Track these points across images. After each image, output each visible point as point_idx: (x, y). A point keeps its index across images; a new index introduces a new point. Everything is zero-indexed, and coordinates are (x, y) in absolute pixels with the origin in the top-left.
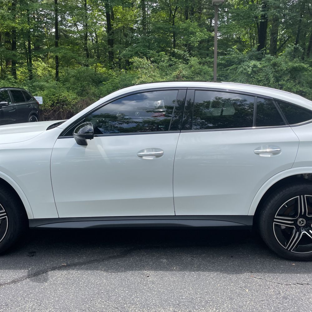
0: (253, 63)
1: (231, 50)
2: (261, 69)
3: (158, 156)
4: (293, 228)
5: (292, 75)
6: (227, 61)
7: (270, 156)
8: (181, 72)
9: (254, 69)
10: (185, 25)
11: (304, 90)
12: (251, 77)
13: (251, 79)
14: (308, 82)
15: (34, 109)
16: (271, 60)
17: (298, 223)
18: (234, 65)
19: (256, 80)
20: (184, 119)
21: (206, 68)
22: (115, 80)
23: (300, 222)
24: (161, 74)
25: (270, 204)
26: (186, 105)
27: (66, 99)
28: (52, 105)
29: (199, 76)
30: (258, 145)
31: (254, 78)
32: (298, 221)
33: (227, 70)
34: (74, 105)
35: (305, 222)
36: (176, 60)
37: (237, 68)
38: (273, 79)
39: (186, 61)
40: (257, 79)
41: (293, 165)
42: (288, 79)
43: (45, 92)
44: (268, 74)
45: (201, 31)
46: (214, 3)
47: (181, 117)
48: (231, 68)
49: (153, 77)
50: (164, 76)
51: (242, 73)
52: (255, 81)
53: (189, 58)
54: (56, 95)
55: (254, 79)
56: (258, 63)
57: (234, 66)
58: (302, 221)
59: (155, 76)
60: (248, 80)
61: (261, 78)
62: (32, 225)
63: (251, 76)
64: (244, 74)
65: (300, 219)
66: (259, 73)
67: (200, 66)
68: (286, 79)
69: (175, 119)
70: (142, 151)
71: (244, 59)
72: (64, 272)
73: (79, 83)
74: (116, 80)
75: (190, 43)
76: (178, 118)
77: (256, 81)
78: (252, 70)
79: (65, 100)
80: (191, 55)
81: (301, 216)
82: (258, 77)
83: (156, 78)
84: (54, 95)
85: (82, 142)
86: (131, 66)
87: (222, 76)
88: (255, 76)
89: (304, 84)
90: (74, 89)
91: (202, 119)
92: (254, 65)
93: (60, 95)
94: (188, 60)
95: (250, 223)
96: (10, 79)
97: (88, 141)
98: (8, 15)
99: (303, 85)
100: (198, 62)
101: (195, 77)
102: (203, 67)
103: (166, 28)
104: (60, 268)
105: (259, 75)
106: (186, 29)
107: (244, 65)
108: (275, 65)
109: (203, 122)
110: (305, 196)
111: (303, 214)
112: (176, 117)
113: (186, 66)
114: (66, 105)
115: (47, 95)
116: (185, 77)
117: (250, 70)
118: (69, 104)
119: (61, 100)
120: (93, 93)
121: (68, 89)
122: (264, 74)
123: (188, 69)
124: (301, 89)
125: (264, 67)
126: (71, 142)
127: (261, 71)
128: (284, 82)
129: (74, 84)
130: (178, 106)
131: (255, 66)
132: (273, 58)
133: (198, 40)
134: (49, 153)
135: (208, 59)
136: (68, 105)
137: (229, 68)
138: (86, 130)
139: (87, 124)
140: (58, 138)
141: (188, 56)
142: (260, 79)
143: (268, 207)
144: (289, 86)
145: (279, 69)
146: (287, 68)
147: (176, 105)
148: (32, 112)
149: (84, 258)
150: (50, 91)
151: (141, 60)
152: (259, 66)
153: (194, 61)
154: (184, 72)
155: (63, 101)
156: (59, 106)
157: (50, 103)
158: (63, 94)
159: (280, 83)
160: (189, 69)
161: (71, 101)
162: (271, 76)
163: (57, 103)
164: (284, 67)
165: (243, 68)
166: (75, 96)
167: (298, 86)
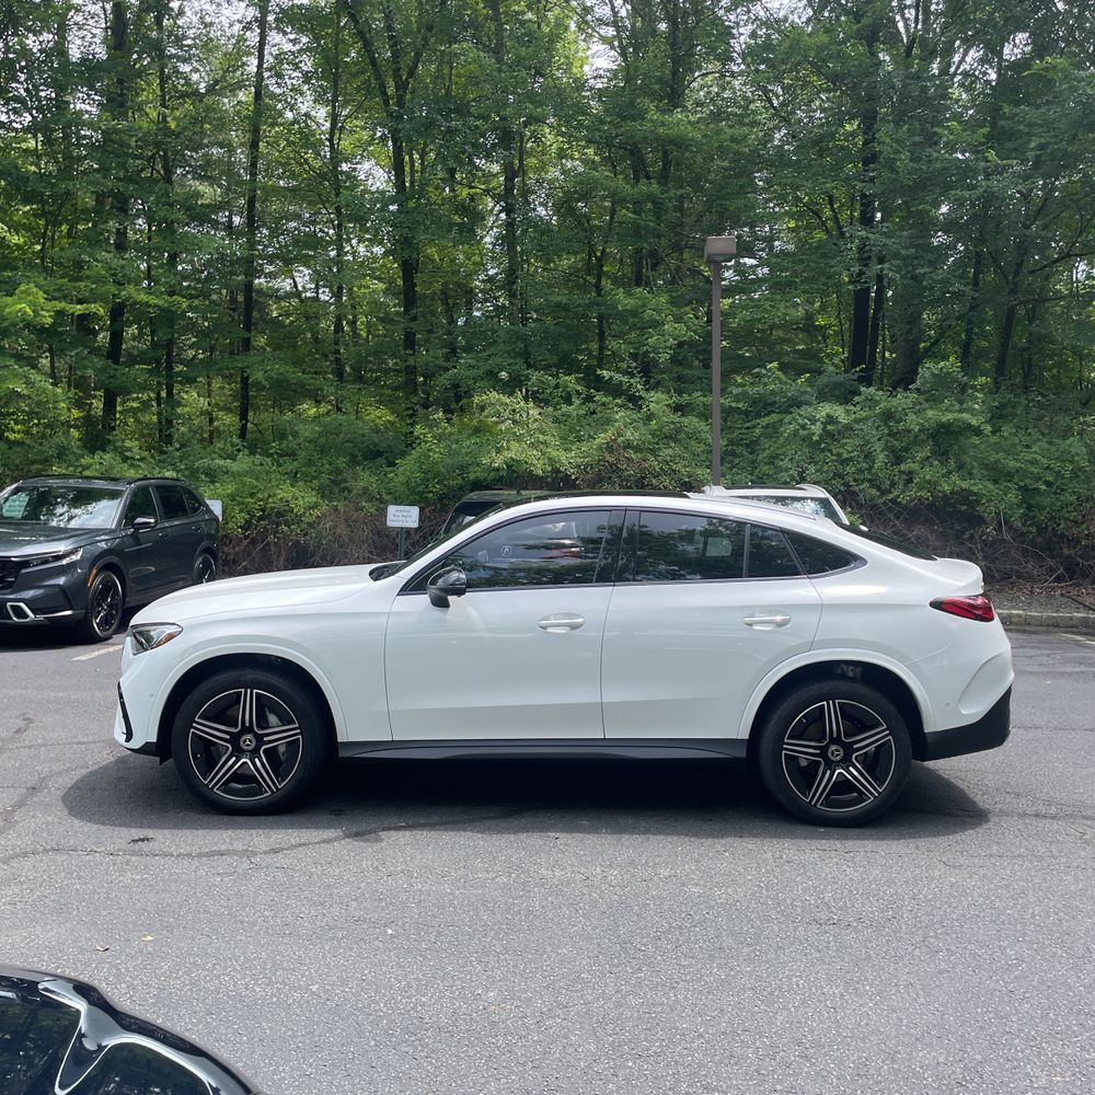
0: (825, 409)
1: (763, 371)
2: (848, 428)
3: (574, 627)
4: (819, 763)
5: (938, 445)
6: (754, 403)
7: (770, 629)
8: (620, 435)
9: (829, 427)
10: (631, 303)
11: (975, 489)
12: (823, 450)
13: (821, 456)
14: (987, 465)
15: (210, 536)
16: (878, 403)
17: (830, 754)
18: (773, 415)
19: (835, 458)
20: (620, 563)
21: (691, 422)
22: (431, 454)
23: (833, 753)
24: (564, 439)
25: (775, 717)
26: (625, 534)
27: (287, 508)
28: (247, 526)
29: (673, 445)
30: (751, 609)
31: (830, 451)
32: (830, 751)
33: (754, 427)
34: (309, 524)
35: (842, 753)
36: (604, 399)
37: (781, 421)
38: (881, 456)
39: (635, 401)
40: (839, 455)
41: (811, 646)
42: (928, 458)
43: (230, 488)
44: (868, 442)
45: (678, 320)
46: (709, 256)
47: (615, 560)
48: (766, 420)
49: (541, 446)
50: (572, 443)
51: (795, 436)
52: (832, 461)
53: (643, 394)
54: (260, 496)
55: (829, 455)
56: (839, 411)
57: (774, 417)
58: (837, 750)
59: (545, 443)
60: (811, 458)
61: (849, 452)
62: (343, 754)
63: (823, 446)
64: (803, 440)
65: (833, 747)
66: (844, 437)
67: (676, 418)
68: (919, 456)
69: (604, 562)
70: (547, 618)
71: (803, 398)
72: (407, 833)
73: (325, 462)
74: (436, 452)
75: (647, 351)
76: (609, 561)
77: (836, 461)
78: (824, 429)
79: (285, 511)
80: (649, 387)
81: (833, 741)
82: (841, 450)
83: (549, 450)
84: (252, 495)
85: (441, 602)
86: (464, 401)
87: (738, 445)
88: (831, 447)
89: (975, 471)
90: (308, 478)
91: (670, 564)
92: (828, 416)
93: (270, 496)
94: (641, 398)
95: (742, 753)
96: (130, 449)
97: (451, 599)
98: (123, 267)
99: (970, 474)
100: (669, 406)
101: (659, 449)
102: (683, 419)
103: (579, 306)
104: (397, 828)
105: (846, 444)
106: (634, 313)
107: (800, 416)
108: (888, 416)
109: (673, 570)
110: (837, 701)
111: (835, 735)
112: (605, 558)
113: (635, 417)
114: (287, 524)
115: (232, 497)
116: (632, 448)
117: (817, 429)
118: (298, 519)
119: (272, 508)
120: (365, 491)
121: (294, 477)
122: (858, 441)
123: (640, 425)
124: (965, 485)
125: (857, 421)
126: (423, 600)
127: (851, 432)
128: (915, 466)
129: (310, 463)
130: (610, 537)
131: (831, 419)
132: (883, 398)
133: (668, 344)
134: (383, 620)
135: (698, 397)
136: (293, 524)
137: (757, 421)
138: (451, 581)
139: (453, 570)
140: (398, 595)
141: (640, 387)
142: (845, 456)
143: (773, 722)
144: (928, 477)
145: (901, 426)
146: (922, 425)
147: (606, 535)
148: (204, 544)
149: (435, 819)
150: (244, 484)
151: (508, 401)
152: (844, 419)
153: (658, 401)
154: (628, 434)
155: (280, 514)
156: (265, 528)
157: (241, 518)
158: (281, 494)
159: (903, 467)
160: (645, 424)
161: (304, 513)
162: (878, 447)
163: (261, 518)
164: (913, 422)
165: (799, 424)
166: (312, 498)
167: (954, 477)
